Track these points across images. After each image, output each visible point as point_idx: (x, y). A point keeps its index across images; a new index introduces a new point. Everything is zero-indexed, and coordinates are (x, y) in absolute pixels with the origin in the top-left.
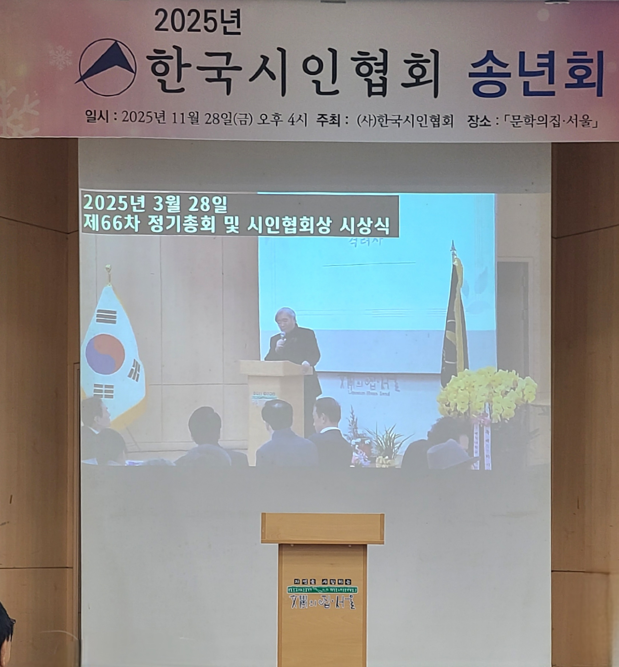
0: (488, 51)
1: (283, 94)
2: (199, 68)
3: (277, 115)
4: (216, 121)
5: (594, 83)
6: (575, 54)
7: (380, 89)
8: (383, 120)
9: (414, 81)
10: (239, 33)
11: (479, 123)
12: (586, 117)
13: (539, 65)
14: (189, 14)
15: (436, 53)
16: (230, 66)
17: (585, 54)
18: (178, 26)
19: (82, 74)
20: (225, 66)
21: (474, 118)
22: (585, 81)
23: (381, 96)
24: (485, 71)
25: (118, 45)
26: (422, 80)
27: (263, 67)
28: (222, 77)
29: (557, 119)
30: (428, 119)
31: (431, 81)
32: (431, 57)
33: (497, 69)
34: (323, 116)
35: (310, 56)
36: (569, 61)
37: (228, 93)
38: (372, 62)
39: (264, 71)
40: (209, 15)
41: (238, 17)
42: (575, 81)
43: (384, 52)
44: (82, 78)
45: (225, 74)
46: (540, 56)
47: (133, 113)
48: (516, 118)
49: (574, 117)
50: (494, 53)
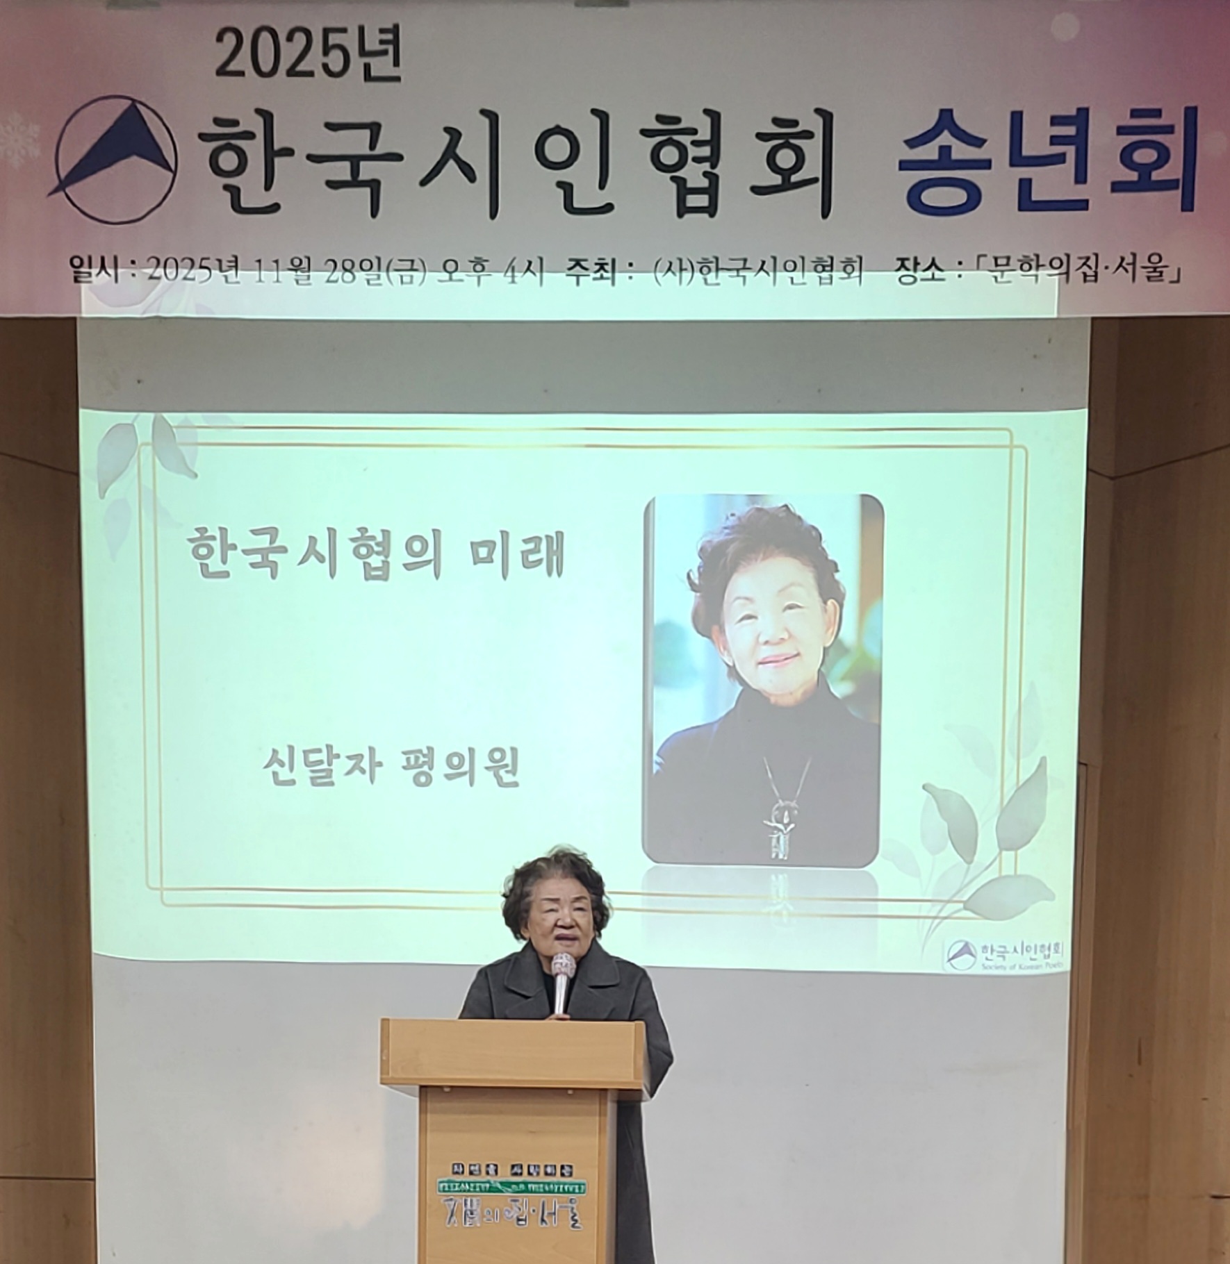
0: (942, 111)
1: (493, 214)
2: (310, 157)
3: (479, 257)
4: (348, 276)
5: (1177, 180)
6: (1135, 113)
7: (703, 200)
8: (708, 267)
9: (777, 180)
10: (398, 79)
11: (919, 275)
12: (1155, 259)
13: (1054, 140)
14: (290, 38)
15: (827, 117)
16: (379, 150)
17: (1157, 113)
18: (266, 66)
19: (62, 177)
20: (367, 151)
21: (910, 264)
22: (1156, 175)
23: (706, 216)
24: (935, 156)
25: (136, 107)
26: (794, 178)
27: (450, 153)
28: (362, 177)
29: (1092, 263)
30: (809, 263)
31: (815, 180)
32: (816, 125)
33: (960, 151)
34: (578, 263)
35: (552, 126)
36: (1121, 130)
37: (374, 214)
38: (686, 140)
39: (451, 163)
40: (334, 39)
41: (396, 42)
42: (1133, 176)
43: (714, 117)
44: (62, 186)
45: (366, 171)
46: (1055, 121)
47: (171, 262)
48: (1000, 262)
49: (1129, 259)
50: (957, 116)
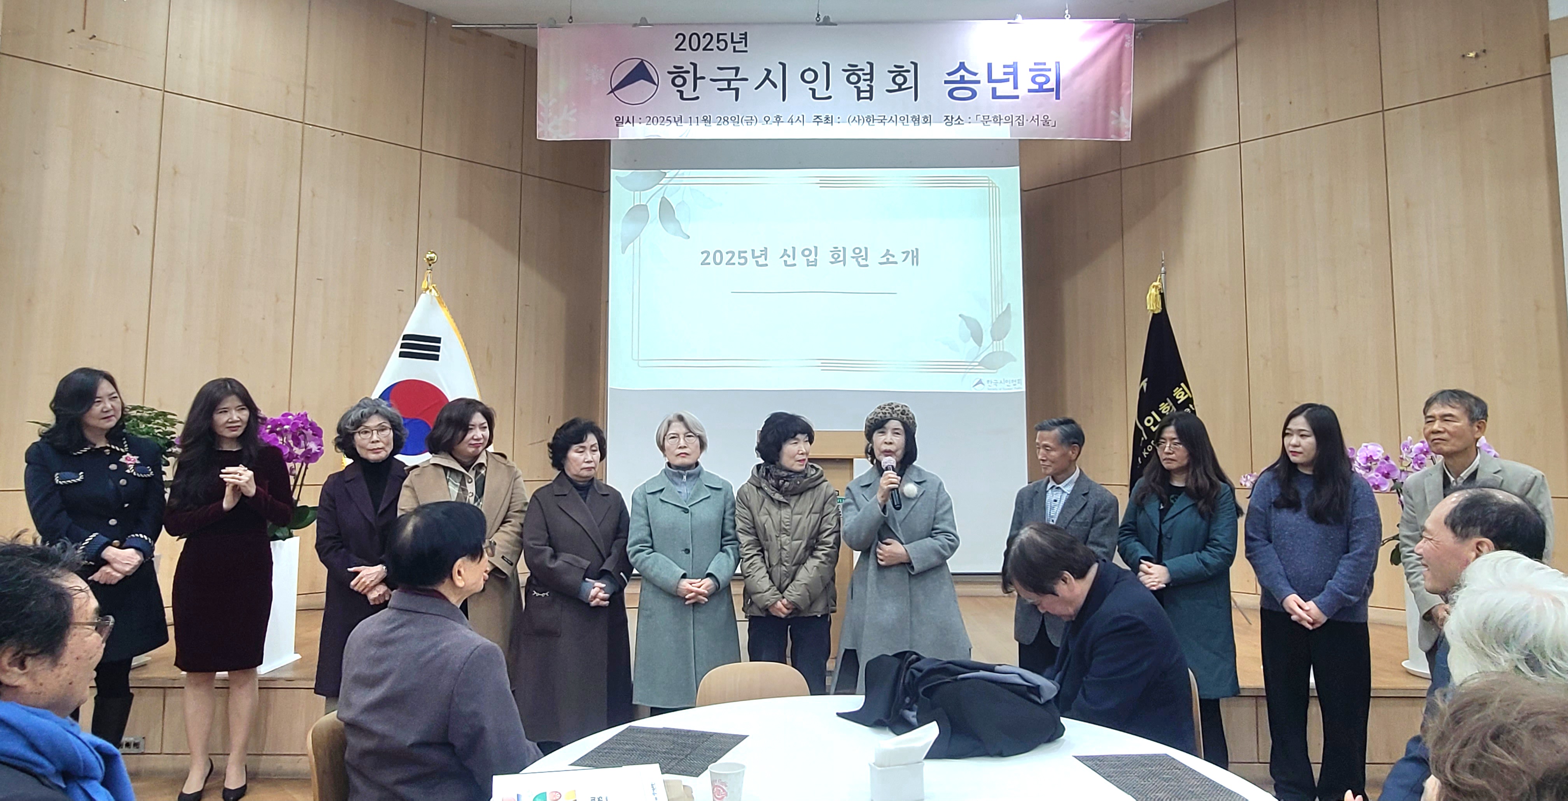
0: (961, 63)
1: (784, 100)
2: (711, 80)
3: (778, 116)
4: (726, 123)
5: (1054, 89)
6: (1035, 64)
7: (867, 95)
8: (870, 119)
9: (897, 87)
10: (746, 51)
11: (953, 122)
12: (1046, 117)
13: (1005, 74)
14: (704, 37)
15: (916, 65)
16: (738, 77)
17: (1045, 64)
18: (695, 47)
19: (613, 87)
20: (734, 78)
21: (950, 118)
22: (1045, 87)
23: (869, 100)
24: (959, 79)
25: (644, 64)
26: (903, 87)
27: (767, 77)
28: (732, 87)
29: (1021, 118)
30: (910, 119)
31: (911, 87)
32: (912, 68)
33: (968, 77)
34: (818, 117)
35: (807, 68)
36: (1031, 70)
37: (737, 99)
38: (860, 73)
39: (767, 81)
40: (721, 37)
41: (746, 39)
42: (1036, 87)
43: (871, 65)
44: (612, 91)
45: (734, 85)
46: (1005, 66)
47: (655, 119)
48: (985, 117)
49: (1036, 117)
50: (966, 65)
